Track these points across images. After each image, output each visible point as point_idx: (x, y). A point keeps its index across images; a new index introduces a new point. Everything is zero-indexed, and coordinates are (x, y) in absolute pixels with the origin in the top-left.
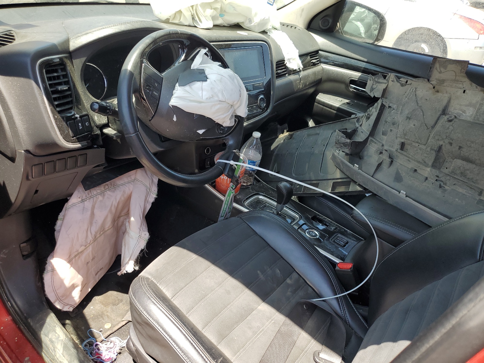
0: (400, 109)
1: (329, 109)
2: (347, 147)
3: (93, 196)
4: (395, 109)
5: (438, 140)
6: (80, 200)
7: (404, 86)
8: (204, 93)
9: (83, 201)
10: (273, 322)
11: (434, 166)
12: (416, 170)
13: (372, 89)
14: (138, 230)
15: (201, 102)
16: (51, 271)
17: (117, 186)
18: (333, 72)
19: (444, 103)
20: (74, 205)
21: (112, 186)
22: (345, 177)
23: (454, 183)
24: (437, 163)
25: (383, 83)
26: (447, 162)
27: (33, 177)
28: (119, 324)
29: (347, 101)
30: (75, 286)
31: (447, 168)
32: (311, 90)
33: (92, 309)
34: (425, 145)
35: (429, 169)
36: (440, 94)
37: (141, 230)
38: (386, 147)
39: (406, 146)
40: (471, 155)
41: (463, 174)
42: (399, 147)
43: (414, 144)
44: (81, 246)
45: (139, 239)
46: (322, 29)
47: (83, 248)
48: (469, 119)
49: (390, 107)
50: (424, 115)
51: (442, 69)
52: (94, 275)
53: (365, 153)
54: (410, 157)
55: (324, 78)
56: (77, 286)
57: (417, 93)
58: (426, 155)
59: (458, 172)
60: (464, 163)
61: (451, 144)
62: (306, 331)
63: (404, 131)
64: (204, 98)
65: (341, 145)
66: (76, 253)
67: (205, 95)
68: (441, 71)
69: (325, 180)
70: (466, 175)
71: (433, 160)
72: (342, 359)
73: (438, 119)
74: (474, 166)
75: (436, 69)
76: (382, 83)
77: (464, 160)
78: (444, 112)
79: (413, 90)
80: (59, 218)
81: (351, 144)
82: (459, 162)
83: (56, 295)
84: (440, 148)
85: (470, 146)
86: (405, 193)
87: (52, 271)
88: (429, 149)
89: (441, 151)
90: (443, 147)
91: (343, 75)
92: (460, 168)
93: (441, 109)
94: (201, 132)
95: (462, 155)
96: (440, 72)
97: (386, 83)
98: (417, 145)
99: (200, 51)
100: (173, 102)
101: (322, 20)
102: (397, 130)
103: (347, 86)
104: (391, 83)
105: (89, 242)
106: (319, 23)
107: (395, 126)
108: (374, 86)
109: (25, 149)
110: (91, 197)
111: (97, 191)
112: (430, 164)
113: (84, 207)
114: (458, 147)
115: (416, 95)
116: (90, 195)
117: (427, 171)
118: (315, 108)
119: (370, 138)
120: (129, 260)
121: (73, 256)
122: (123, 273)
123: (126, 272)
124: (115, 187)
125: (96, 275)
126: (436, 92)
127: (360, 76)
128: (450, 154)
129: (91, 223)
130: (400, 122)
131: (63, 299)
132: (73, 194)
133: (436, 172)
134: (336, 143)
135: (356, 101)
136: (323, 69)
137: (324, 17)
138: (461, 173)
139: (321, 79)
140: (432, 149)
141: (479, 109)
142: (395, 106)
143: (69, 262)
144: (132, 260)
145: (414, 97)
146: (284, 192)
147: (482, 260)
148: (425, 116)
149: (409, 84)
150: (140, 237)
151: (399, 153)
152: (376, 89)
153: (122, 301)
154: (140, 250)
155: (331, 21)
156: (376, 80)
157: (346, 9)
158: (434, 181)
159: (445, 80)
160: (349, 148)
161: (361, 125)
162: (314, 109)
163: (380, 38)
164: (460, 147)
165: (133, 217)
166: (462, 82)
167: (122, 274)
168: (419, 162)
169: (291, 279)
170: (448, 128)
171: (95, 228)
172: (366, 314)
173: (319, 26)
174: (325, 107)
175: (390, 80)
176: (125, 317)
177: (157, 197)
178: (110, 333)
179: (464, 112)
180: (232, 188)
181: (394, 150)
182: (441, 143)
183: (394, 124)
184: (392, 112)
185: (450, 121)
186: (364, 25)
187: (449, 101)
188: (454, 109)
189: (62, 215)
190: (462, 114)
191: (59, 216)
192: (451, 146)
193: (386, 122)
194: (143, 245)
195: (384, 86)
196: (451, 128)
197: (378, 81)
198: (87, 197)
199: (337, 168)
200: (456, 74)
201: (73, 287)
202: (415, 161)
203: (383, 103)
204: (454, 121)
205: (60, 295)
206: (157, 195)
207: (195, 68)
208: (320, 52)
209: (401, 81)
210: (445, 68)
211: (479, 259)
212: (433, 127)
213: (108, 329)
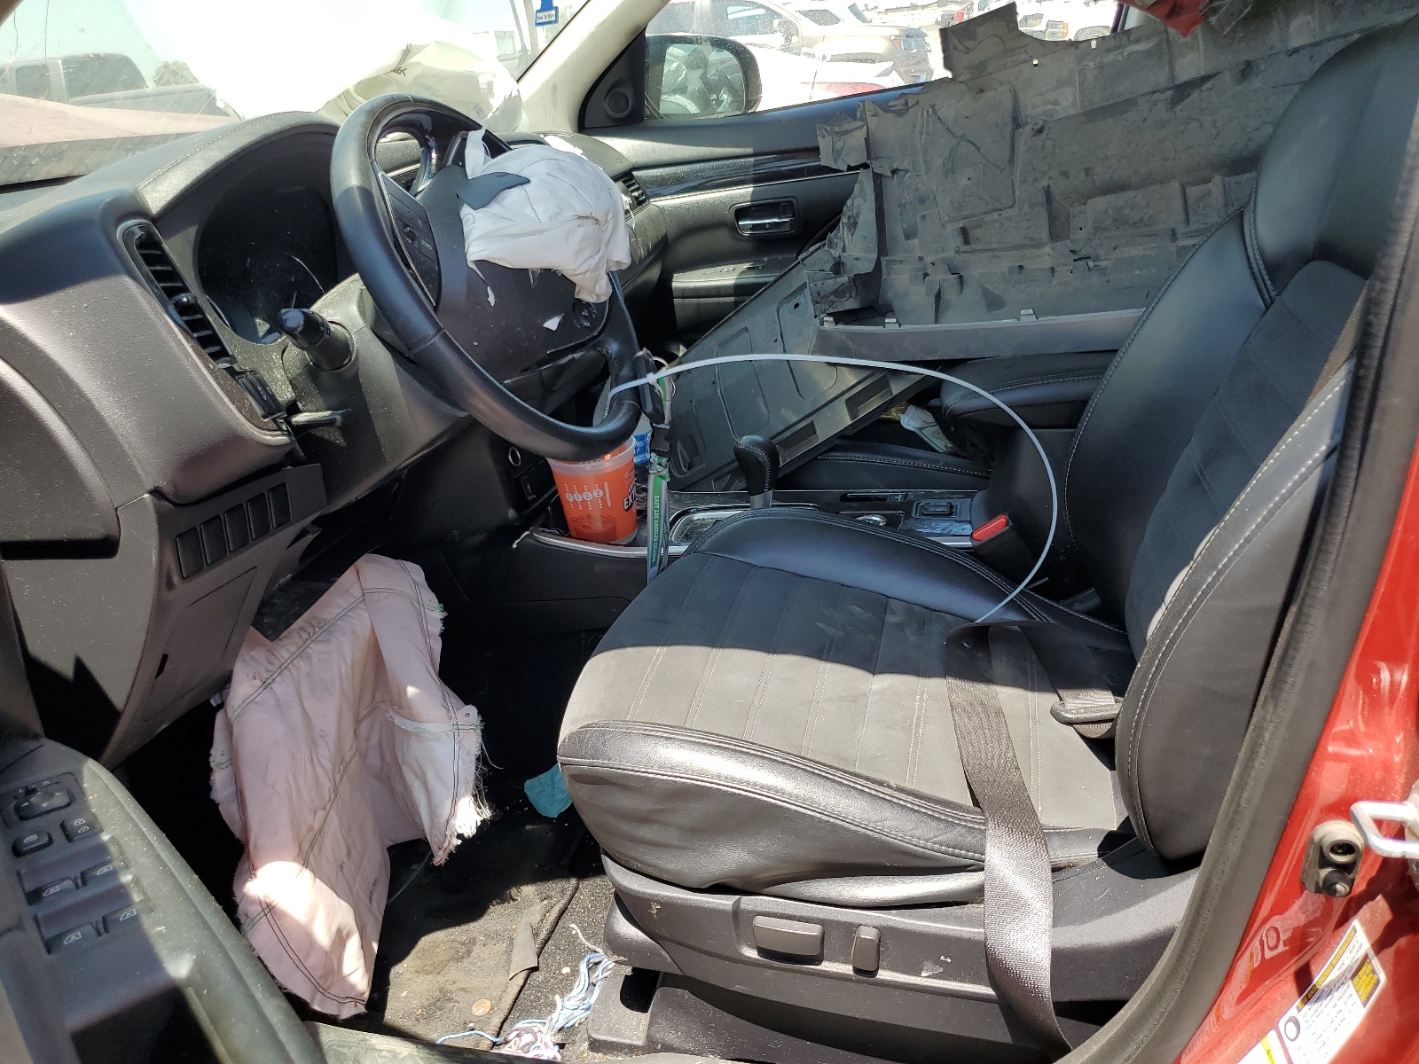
0: (921, 163)
1: (716, 300)
2: (848, 295)
3: (286, 664)
4: (910, 168)
5: (1036, 180)
6: (258, 683)
7: (905, 114)
8: (540, 209)
9: (266, 685)
10: (925, 697)
11: (1054, 236)
12: (1021, 267)
13: (837, 154)
14: (444, 711)
15: (541, 232)
16: (262, 914)
17: (330, 624)
18: (688, 209)
19: (1008, 104)
20: (249, 702)
21: (317, 629)
22: (868, 373)
23: (1113, 246)
24: (1058, 229)
25: (856, 129)
26: (1074, 217)
27: (183, 578)
28: (510, 989)
29: (746, 265)
30: (344, 933)
31: (1081, 229)
32: (654, 273)
33: (406, 997)
34: (1012, 207)
35: (1047, 249)
36: (989, 94)
37: (451, 708)
38: (929, 259)
39: (974, 233)
40: (1117, 172)
41: (1120, 222)
42: (959, 240)
43: (988, 218)
44: (315, 813)
45: (457, 734)
46: (616, 120)
47: (321, 814)
48: (1072, 112)
49: (894, 172)
50: (979, 150)
51: (968, 44)
52: (367, 901)
53: (890, 295)
54: (994, 246)
55: (672, 231)
56: (348, 935)
57: (939, 113)
58: (1025, 224)
59: (1108, 222)
60: (1110, 197)
61: (1065, 174)
62: (1005, 684)
63: (952, 204)
64: (544, 218)
65: (830, 299)
66: (311, 835)
67: (543, 211)
68: (967, 48)
69: (823, 407)
70: (1126, 221)
71: (1046, 226)
72: (1114, 694)
73: (1013, 141)
74: (1132, 193)
75: (956, 49)
76: (852, 131)
77: (1106, 194)
78: (1017, 123)
79: (928, 112)
80: (212, 765)
81: (855, 283)
82: (1100, 203)
83: (309, 976)
84: (1048, 192)
85: (1107, 157)
86: (1031, 311)
87: (267, 911)
88: (1026, 209)
89: (1053, 198)
90: (1052, 189)
91: (711, 206)
92: (1107, 212)
93: (1008, 119)
94: (552, 324)
95: (1098, 183)
96: (968, 51)
97: (861, 127)
98: (995, 216)
99: (464, 140)
100: (476, 251)
101: (609, 96)
102: (936, 210)
103: (734, 229)
104: (872, 122)
105: (328, 798)
106: (603, 106)
107: (927, 203)
108: (839, 145)
109: (151, 487)
110: (282, 669)
111: (288, 651)
112: (1045, 235)
113: (278, 700)
114: (1083, 173)
115: (939, 118)
116: (277, 663)
117: (1046, 255)
118: (680, 314)
119: (884, 260)
120: (454, 802)
121: (306, 846)
122: (452, 848)
123: (459, 842)
124: (325, 628)
125: (370, 902)
126: (978, 93)
127: (753, 193)
128: (1073, 195)
129: (312, 742)
130: (935, 189)
131: (328, 984)
132: (232, 671)
133: (1063, 246)
134: (817, 303)
135: (765, 259)
136: (662, 210)
137: (609, 91)
138: (1115, 220)
139: (666, 235)
140: (1032, 206)
141: (1082, 84)
142: (906, 164)
143: (306, 864)
144: (464, 796)
145: (939, 125)
146: (762, 455)
147: (1272, 303)
148: (982, 150)
149: (913, 106)
150: (456, 727)
151: (966, 252)
152: (846, 148)
153: (473, 941)
154: (474, 759)
155: (629, 92)
156: (837, 129)
157: (648, 60)
158: (1071, 268)
159: (984, 61)
160: (853, 295)
161: (844, 251)
162: (677, 316)
163: (754, 98)
164: (1088, 171)
165: (413, 685)
166: (1022, 47)
167: (451, 854)
168: (1015, 248)
169: (894, 613)
170: (1043, 147)
171: (326, 754)
172: (1095, 601)
173: (608, 116)
174: (702, 300)
175: (868, 114)
176: (513, 966)
177: (445, 614)
178: (501, 1020)
179: (1056, 103)
180: (660, 465)
181: (952, 253)
182: (1044, 183)
183: (922, 201)
184: (906, 178)
185: (1040, 131)
186: (692, 99)
187: (1016, 100)
188: (1034, 108)
189: (219, 753)
190: (1054, 109)
191: (211, 759)
192: (1068, 177)
193: (902, 206)
194: (472, 742)
195: (861, 134)
196: (1048, 143)
197: (843, 130)
198: (270, 671)
199: (838, 368)
200: (1001, 38)
201: (340, 939)
202: (1008, 249)
203: (875, 171)
204: (1046, 128)
205: (317, 974)
206: (445, 609)
207: (478, 174)
208: (635, 173)
209: (892, 107)
210: (972, 36)
211: (1265, 305)
212: (1011, 161)
213: (489, 1015)
